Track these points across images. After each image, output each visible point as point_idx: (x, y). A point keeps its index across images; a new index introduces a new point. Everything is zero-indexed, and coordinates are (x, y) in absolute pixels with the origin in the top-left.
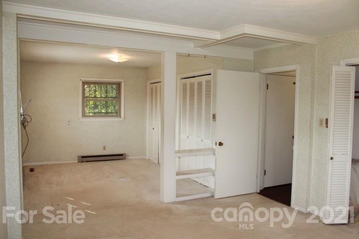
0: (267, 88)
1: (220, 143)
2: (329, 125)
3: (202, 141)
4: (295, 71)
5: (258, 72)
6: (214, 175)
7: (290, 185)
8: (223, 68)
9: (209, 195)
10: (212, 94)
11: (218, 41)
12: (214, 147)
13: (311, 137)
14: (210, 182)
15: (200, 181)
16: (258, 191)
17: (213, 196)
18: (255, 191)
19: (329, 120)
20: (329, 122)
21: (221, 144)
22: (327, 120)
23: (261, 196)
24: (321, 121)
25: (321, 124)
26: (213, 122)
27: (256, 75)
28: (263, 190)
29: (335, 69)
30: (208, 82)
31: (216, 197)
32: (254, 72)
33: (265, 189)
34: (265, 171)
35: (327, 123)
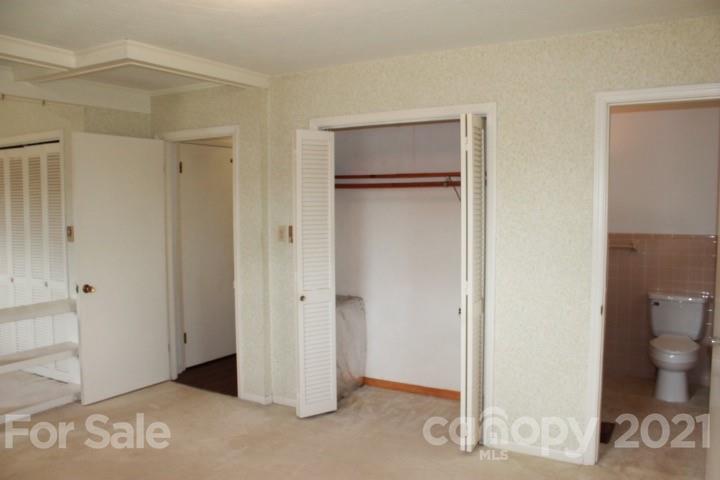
0: (181, 171)
1: (87, 286)
2: (294, 238)
3: (46, 285)
4: (230, 137)
5: (162, 139)
6: (78, 356)
7: (233, 357)
8: (87, 130)
9: (69, 399)
10: (62, 183)
11: (71, 70)
12: (74, 296)
13: (265, 261)
14: (71, 372)
15: (47, 373)
16: (175, 377)
17: (79, 401)
18: (167, 377)
19: (294, 229)
20: (294, 232)
21: (87, 289)
22: (291, 228)
23: (180, 386)
24: (281, 232)
25: (281, 237)
26: (70, 244)
27: (156, 145)
28: (184, 373)
29: (300, 134)
30: (53, 159)
31: (86, 401)
32: (153, 138)
33: (189, 370)
34: (185, 335)
35: (291, 234)
